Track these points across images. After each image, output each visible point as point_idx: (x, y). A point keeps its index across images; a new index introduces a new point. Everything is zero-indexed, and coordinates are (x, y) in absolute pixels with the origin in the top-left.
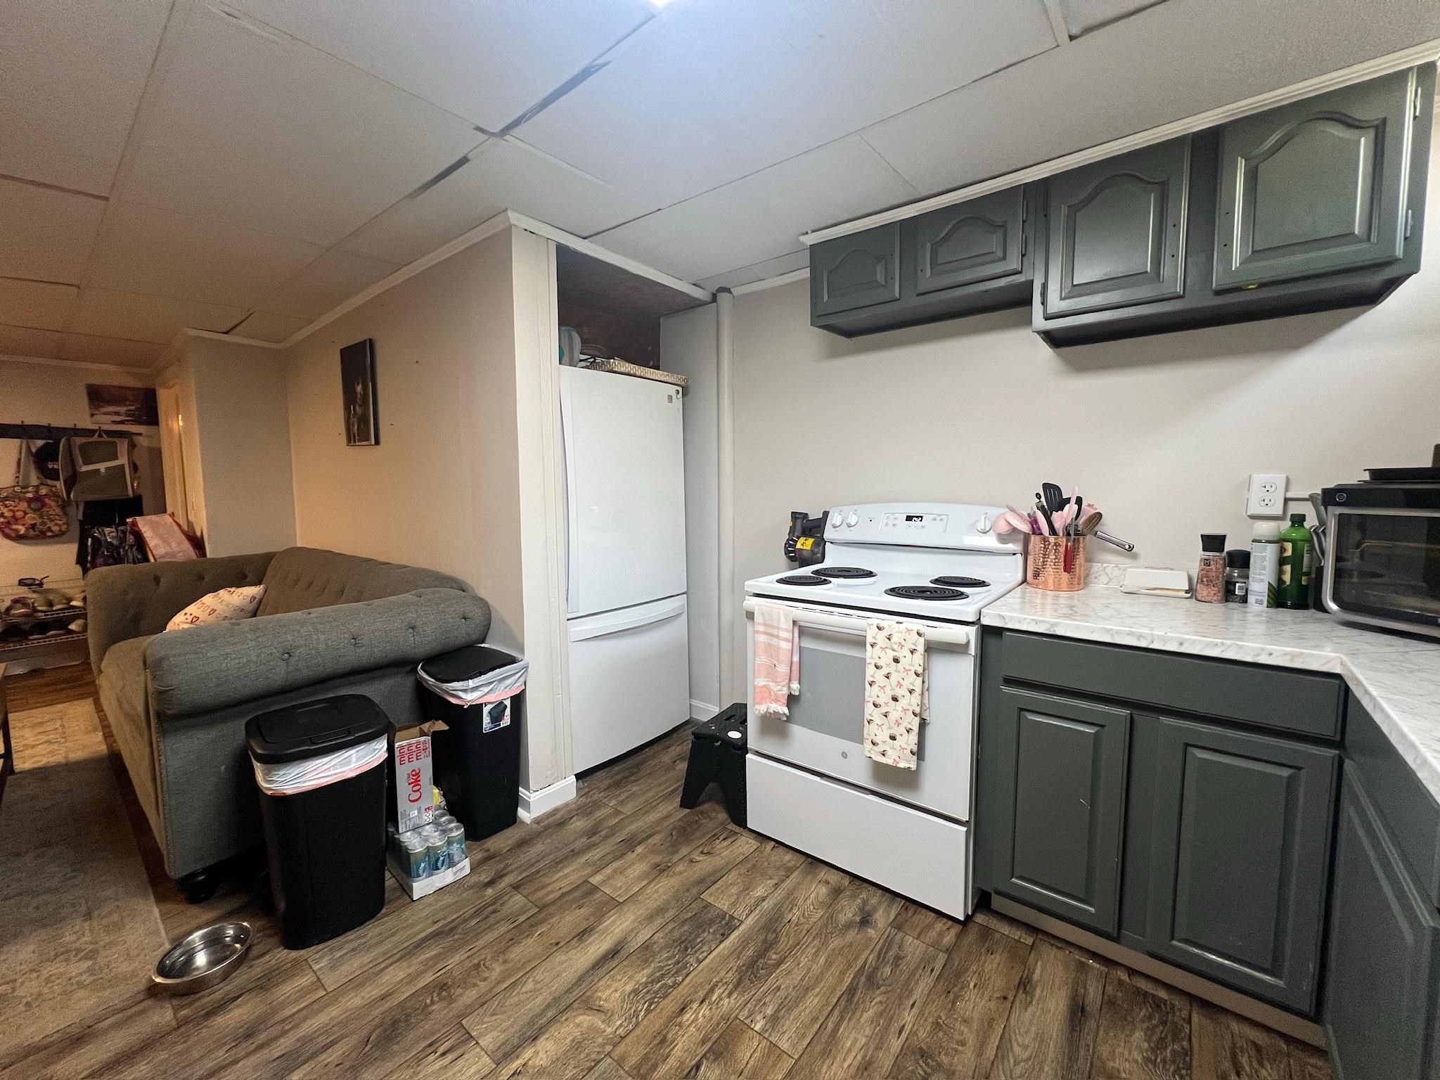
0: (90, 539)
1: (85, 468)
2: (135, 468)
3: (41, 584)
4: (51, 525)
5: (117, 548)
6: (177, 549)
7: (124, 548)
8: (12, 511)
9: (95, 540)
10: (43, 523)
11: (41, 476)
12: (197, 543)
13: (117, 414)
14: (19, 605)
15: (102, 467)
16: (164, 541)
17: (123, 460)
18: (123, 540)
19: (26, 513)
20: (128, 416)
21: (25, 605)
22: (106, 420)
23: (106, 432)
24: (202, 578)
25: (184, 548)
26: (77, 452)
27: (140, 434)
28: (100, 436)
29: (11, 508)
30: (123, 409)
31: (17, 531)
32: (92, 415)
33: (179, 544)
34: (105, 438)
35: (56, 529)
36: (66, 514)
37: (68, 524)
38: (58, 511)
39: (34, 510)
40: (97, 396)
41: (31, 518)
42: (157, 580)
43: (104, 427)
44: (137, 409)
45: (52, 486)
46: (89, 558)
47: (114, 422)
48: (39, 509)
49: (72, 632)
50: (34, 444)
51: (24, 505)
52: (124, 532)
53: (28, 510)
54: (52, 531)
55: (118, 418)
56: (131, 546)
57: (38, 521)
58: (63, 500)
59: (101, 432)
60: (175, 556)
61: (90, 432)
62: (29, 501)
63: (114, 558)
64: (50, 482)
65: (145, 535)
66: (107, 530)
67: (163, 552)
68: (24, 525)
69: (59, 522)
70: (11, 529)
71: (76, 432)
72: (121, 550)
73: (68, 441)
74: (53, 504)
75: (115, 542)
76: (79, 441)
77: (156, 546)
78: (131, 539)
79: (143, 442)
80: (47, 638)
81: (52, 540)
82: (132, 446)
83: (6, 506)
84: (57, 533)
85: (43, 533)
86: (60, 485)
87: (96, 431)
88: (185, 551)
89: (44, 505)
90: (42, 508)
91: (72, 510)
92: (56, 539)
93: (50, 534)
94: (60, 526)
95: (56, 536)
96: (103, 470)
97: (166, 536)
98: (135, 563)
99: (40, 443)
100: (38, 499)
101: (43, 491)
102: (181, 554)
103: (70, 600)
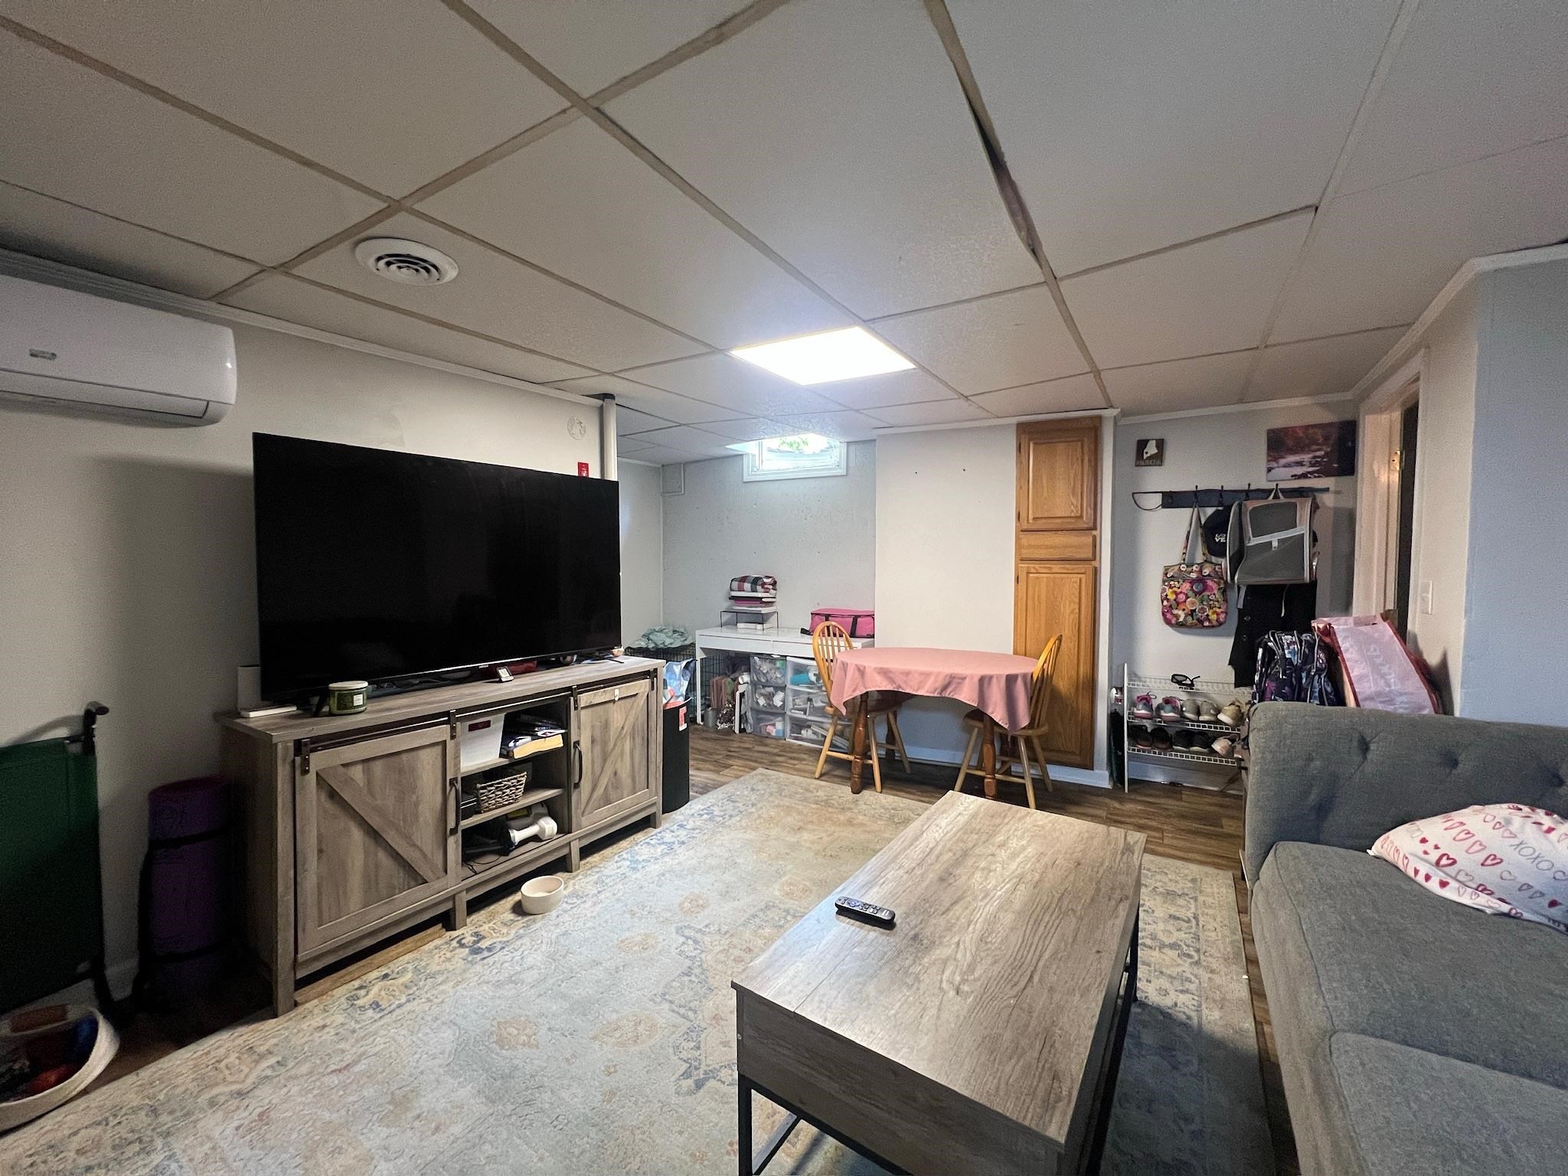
0: (1261, 651)
1: (1255, 541)
2: (1314, 538)
3: (1192, 685)
4: (1210, 614)
5: (1298, 670)
6: (1399, 687)
7: (1309, 671)
8: (1175, 592)
9: (1270, 653)
10: (1203, 610)
11: (1207, 552)
12: (1436, 680)
13: (1300, 464)
14: (1168, 707)
15: (1274, 539)
16: (1376, 669)
17: (1302, 529)
18: (1308, 659)
19: (1187, 597)
20: (1312, 465)
21: (1175, 709)
22: (1284, 476)
23: (1283, 491)
24: (1455, 763)
25: (1411, 689)
26: (1247, 520)
27: (1327, 490)
28: (1276, 497)
29: (1175, 589)
30: (1306, 457)
31: (1177, 617)
32: (1269, 470)
33: (1403, 679)
34: (1282, 499)
35: (1214, 617)
36: (1226, 601)
37: (1227, 613)
38: (1218, 595)
39: (1196, 594)
40: (1279, 444)
41: (1193, 603)
42: (1364, 746)
43: (1282, 485)
44: (1327, 454)
45: (1216, 565)
46: (1257, 678)
47: (1295, 477)
48: (1200, 593)
49: (1213, 752)
50: (1205, 513)
51: (1186, 586)
52: (1311, 646)
53: (1190, 594)
54: (1209, 621)
55: (1299, 471)
56: (1319, 671)
57: (1197, 607)
58: (1226, 582)
59: (1277, 492)
60: (1391, 702)
61: (1265, 493)
62: (1192, 582)
63: (1291, 686)
64: (1214, 559)
65: (1346, 656)
66: (1287, 638)
67: (1373, 689)
68: (1184, 610)
69: (1218, 610)
70: (1172, 614)
71: (1248, 494)
72: (1304, 675)
73: (1240, 505)
74: (1215, 586)
75: (1296, 660)
76: (1250, 505)
77: (1361, 677)
78: (1320, 657)
79: (1328, 500)
80: (1189, 752)
81: (1208, 630)
82: (1315, 508)
83: (1171, 587)
84: (1215, 623)
85: (1200, 621)
86: (1225, 563)
87: (1270, 491)
88: (1414, 694)
89: (1206, 588)
90: (1203, 591)
91: (1232, 595)
92: (1214, 630)
93: (1206, 624)
94: (1218, 614)
95: (1213, 626)
96: (1275, 544)
97: (1378, 661)
98: (1322, 703)
99: (1210, 511)
100: (1201, 580)
101: (1207, 571)
102: (1404, 698)
103: (1218, 711)
